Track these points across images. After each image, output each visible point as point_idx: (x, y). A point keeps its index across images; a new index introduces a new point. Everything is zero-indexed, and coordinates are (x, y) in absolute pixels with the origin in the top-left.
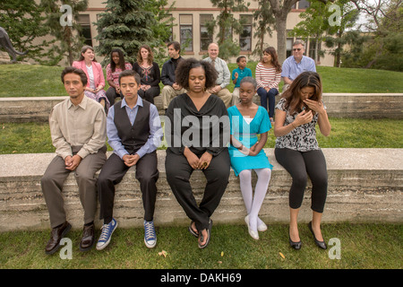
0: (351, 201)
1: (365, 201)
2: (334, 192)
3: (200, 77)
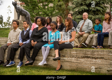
0: (75, 61)
1: (79, 62)
2: (70, 57)
3: (39, 21)
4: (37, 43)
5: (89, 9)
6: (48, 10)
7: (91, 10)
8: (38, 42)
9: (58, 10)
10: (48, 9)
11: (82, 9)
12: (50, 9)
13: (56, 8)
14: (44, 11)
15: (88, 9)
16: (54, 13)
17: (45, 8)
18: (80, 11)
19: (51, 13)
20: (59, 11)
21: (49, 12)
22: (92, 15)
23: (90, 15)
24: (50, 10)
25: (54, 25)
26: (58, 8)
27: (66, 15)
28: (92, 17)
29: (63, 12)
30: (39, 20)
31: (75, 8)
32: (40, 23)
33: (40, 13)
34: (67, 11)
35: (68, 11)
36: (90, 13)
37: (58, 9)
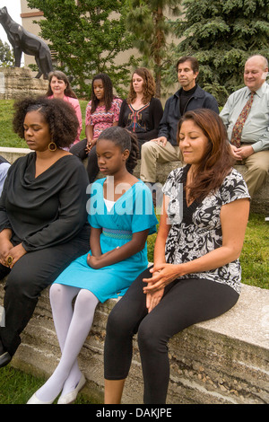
2: (223, 388)
3: (32, 126)
4: (28, 252)
5: (232, 28)
6: (107, 30)
7: (240, 31)
8: (30, 249)
9: (134, 31)
10: (106, 27)
11: (209, 30)
12: (111, 28)
13: (127, 25)
14: (96, 33)
15: (228, 30)
16: (123, 39)
17: (98, 25)
18: (205, 36)
19: (116, 40)
20: (137, 35)
21: (109, 38)
22: (242, 48)
23: (236, 50)
24: (113, 32)
25: (117, 152)
26: (134, 27)
27: (156, 46)
28: (241, 57)
29: (148, 36)
30: (34, 116)
31: (188, 26)
32: (44, 136)
33: (86, 39)
34: (159, 33)
35: (162, 34)
36: (234, 42)
37: (134, 29)
